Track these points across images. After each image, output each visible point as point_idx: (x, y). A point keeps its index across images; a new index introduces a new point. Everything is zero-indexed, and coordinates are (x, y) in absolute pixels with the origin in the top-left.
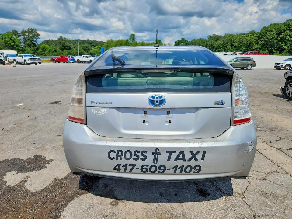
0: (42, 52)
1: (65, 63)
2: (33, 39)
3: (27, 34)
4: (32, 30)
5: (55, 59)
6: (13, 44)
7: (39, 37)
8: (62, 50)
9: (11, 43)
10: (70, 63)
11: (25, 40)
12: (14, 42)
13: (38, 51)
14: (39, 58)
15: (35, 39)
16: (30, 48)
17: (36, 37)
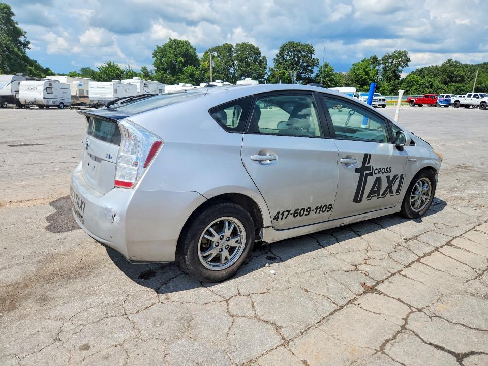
0: (406, 88)
1: (431, 106)
2: (397, 67)
3: (390, 61)
4: (400, 53)
5: (415, 100)
6: (365, 77)
7: (409, 63)
8: (446, 83)
9: (364, 77)
10: (440, 106)
11: (385, 69)
12: (368, 74)
13: (400, 86)
14: (384, 98)
15: (400, 68)
16: (389, 82)
17: (404, 64)
